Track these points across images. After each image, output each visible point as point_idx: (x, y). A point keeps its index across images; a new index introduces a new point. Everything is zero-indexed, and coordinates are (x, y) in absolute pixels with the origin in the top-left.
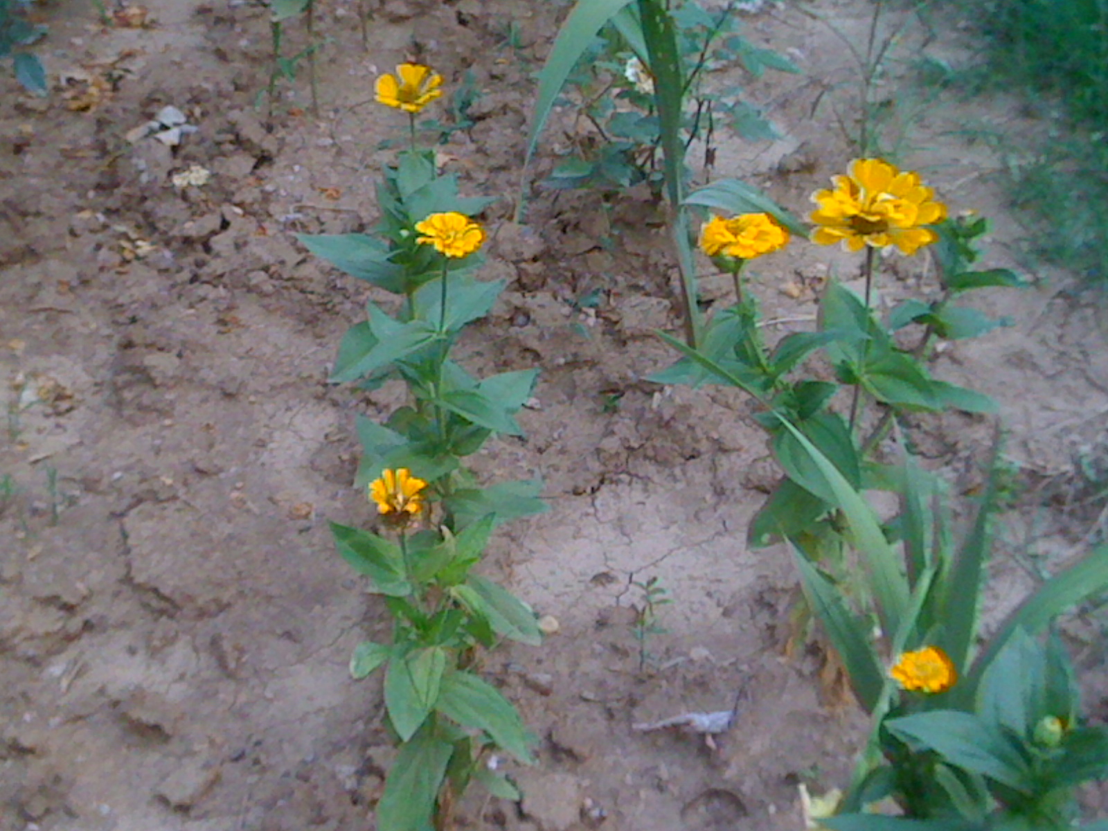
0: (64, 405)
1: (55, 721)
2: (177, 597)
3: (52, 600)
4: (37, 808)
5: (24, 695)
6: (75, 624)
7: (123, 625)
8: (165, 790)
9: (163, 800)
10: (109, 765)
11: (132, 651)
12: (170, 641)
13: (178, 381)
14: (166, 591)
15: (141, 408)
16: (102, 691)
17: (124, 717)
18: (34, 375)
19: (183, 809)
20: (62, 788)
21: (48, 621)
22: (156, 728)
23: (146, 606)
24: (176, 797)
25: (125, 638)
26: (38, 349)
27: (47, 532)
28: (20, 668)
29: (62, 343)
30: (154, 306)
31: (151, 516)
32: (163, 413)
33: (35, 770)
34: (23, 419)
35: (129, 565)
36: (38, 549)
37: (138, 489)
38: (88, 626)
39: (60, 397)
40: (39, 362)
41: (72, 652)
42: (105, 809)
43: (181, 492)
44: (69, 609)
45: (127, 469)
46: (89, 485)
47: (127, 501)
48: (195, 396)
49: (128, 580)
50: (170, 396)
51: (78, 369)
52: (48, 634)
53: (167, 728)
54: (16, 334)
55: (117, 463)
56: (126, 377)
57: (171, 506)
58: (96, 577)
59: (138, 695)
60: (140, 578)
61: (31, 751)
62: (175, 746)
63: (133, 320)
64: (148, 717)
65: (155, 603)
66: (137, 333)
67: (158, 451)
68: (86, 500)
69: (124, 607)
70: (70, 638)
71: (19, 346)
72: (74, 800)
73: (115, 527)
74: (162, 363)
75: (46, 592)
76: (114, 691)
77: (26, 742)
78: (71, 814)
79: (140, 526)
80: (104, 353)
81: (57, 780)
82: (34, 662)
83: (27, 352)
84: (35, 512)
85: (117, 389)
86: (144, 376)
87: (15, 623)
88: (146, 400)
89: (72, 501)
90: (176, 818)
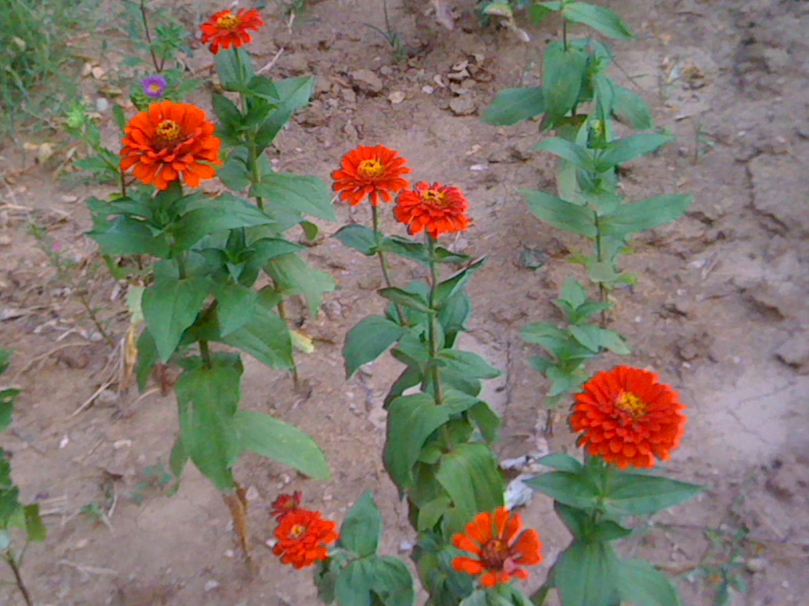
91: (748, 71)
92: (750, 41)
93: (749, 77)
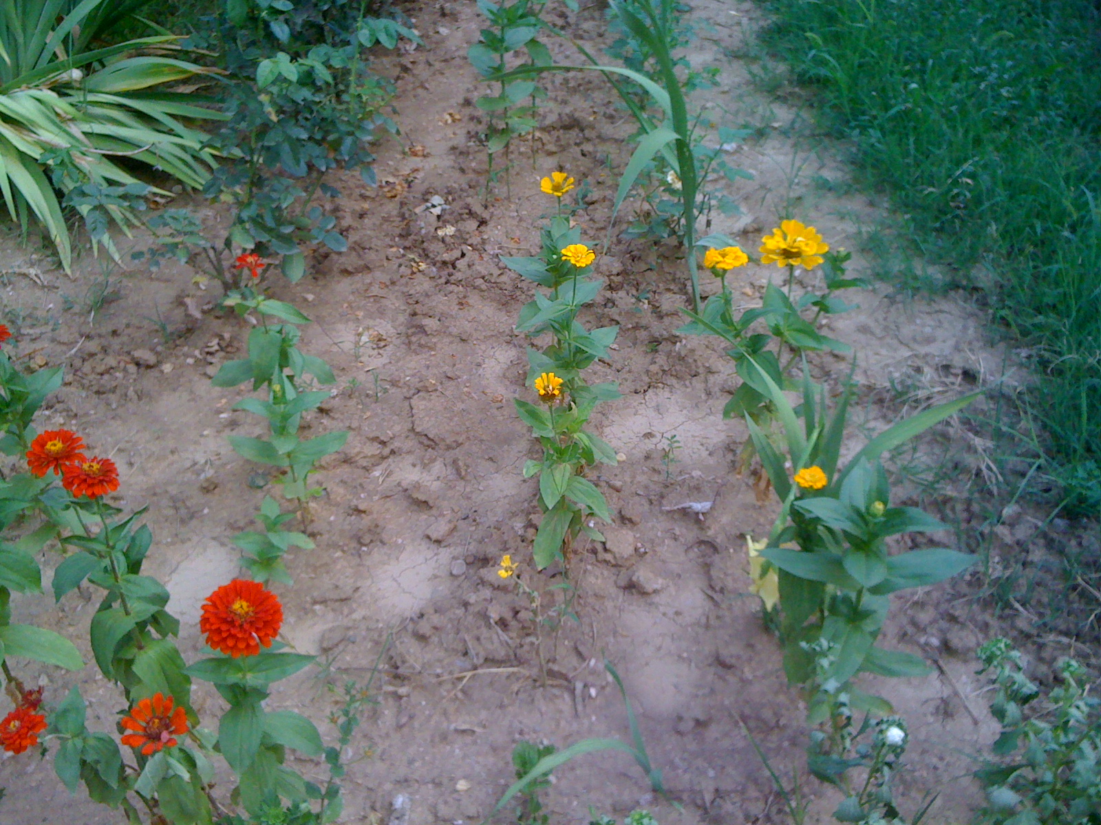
0: (382, 344)
1: (376, 498)
2: (436, 439)
3: (375, 439)
4: (366, 539)
5: (361, 485)
6: (386, 451)
7: (409, 452)
8: (429, 532)
9: (428, 537)
10: (402, 520)
11: (414, 465)
12: (433, 460)
13: (438, 332)
14: (431, 436)
15: (420, 345)
16: (399, 484)
17: (410, 497)
18: (368, 328)
19: (438, 542)
20: (378, 530)
21: (373, 449)
22: (426, 502)
23: (421, 443)
24: (434, 536)
25: (410, 459)
26: (370, 316)
27: (373, 406)
28: (360, 472)
29: (381, 313)
30: (427, 295)
31: (424, 399)
32: (431, 349)
33: (366, 521)
34: (362, 350)
35: (413, 423)
36: (368, 414)
37: (419, 385)
38: (393, 452)
39: (380, 340)
40: (371, 323)
41: (384, 465)
42: (400, 541)
43: (439, 388)
44: (384, 443)
45: (413, 376)
46: (394, 383)
47: (412, 392)
48: (446, 340)
49: (413, 429)
50: (434, 340)
51: (389, 326)
52: (373, 456)
53: (431, 503)
54: (359, 308)
55: (408, 372)
56: (413, 330)
57: (434, 395)
58: (397, 428)
59: (417, 486)
60: (418, 429)
61: (364, 512)
62: (434, 511)
63: (417, 302)
64: (422, 497)
65: (426, 442)
66: (418, 308)
67: (428, 367)
68: (393, 390)
69: (410, 444)
70: (384, 458)
71: (361, 314)
72: (385, 536)
73: (406, 403)
74: (431, 324)
75: (371, 436)
76: (404, 484)
77: (362, 507)
78: (383, 543)
79: (419, 403)
80: (402, 318)
81: (377, 526)
82: (366, 469)
83: (364, 317)
84: (367, 395)
85: (408, 336)
86: (422, 329)
87: (357, 450)
88: (423, 342)
89: (386, 391)
90: (434, 546)
91: (413, 334)
92: (414, 314)
93: (414, 339)
